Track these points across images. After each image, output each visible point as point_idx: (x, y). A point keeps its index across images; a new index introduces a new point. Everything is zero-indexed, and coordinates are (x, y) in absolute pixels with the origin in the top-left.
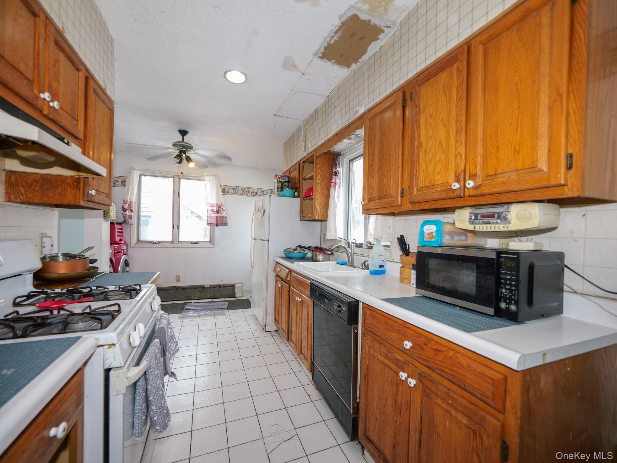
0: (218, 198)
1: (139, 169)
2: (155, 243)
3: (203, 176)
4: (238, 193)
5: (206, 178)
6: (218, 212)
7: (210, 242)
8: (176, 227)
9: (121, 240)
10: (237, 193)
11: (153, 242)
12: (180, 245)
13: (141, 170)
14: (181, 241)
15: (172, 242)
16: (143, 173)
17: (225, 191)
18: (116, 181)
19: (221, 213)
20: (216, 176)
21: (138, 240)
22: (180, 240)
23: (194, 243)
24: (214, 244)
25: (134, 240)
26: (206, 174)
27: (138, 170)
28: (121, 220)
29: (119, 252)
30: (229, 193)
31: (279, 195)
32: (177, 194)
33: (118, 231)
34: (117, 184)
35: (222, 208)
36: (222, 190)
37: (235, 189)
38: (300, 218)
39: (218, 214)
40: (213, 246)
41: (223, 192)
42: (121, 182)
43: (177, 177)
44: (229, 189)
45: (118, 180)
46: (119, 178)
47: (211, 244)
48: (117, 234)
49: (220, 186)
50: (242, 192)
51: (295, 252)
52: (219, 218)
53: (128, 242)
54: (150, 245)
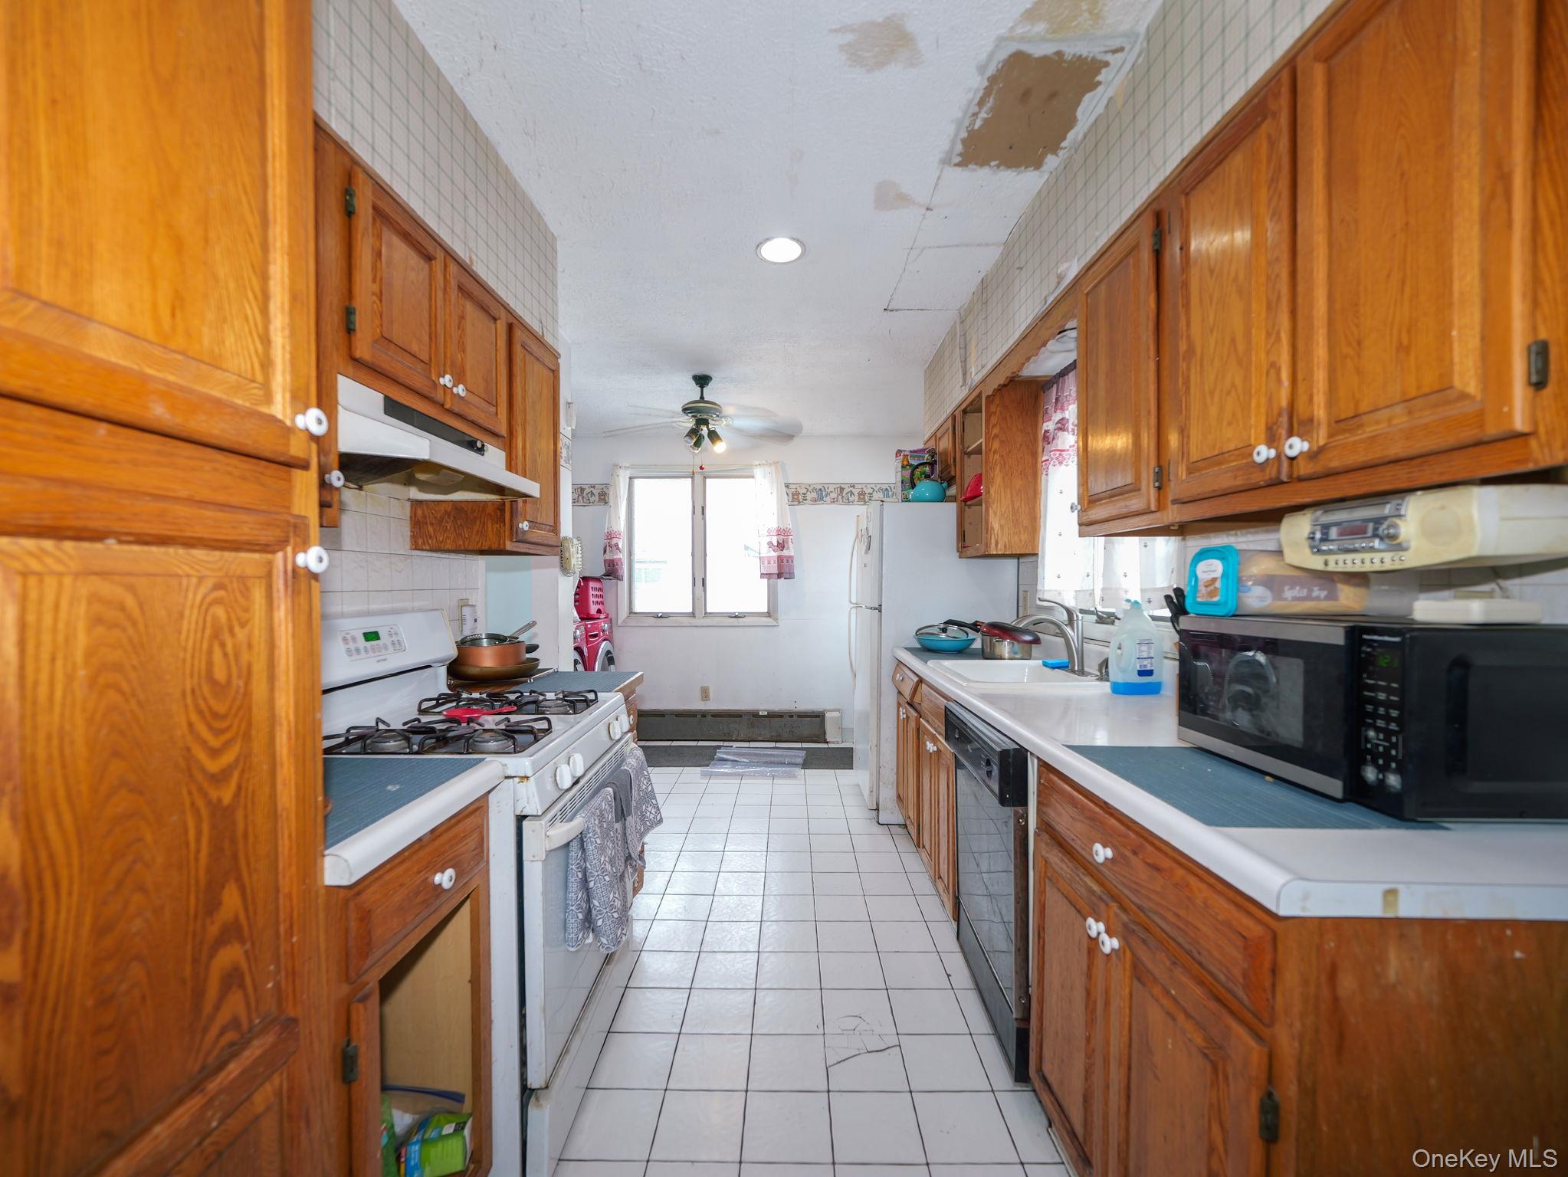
0: (781, 516)
1: (628, 465)
2: (661, 617)
3: (751, 467)
4: (828, 499)
5: (758, 472)
6: (781, 546)
7: (769, 614)
8: (699, 583)
9: (599, 611)
10: (824, 499)
11: (656, 616)
12: (708, 621)
13: (632, 467)
14: (710, 613)
15: (693, 615)
16: (635, 474)
17: (796, 496)
18: (589, 495)
19: (788, 548)
20: (779, 466)
21: (631, 612)
22: (709, 610)
23: (736, 617)
24: (776, 620)
25: (623, 613)
26: (757, 463)
27: (626, 468)
28: (599, 571)
29: (595, 636)
30: (806, 500)
31: (906, 500)
32: (699, 511)
33: (593, 592)
34: (592, 499)
35: (791, 537)
36: (791, 495)
37: (820, 490)
38: (958, 551)
39: (782, 550)
40: (775, 623)
41: (793, 499)
42: (597, 496)
43: (699, 476)
44: (808, 490)
45: (594, 491)
46: (594, 487)
47: (770, 620)
48: (592, 599)
49: (787, 486)
50: (836, 495)
51: (943, 636)
52: (785, 561)
53: (612, 616)
54: (653, 621)
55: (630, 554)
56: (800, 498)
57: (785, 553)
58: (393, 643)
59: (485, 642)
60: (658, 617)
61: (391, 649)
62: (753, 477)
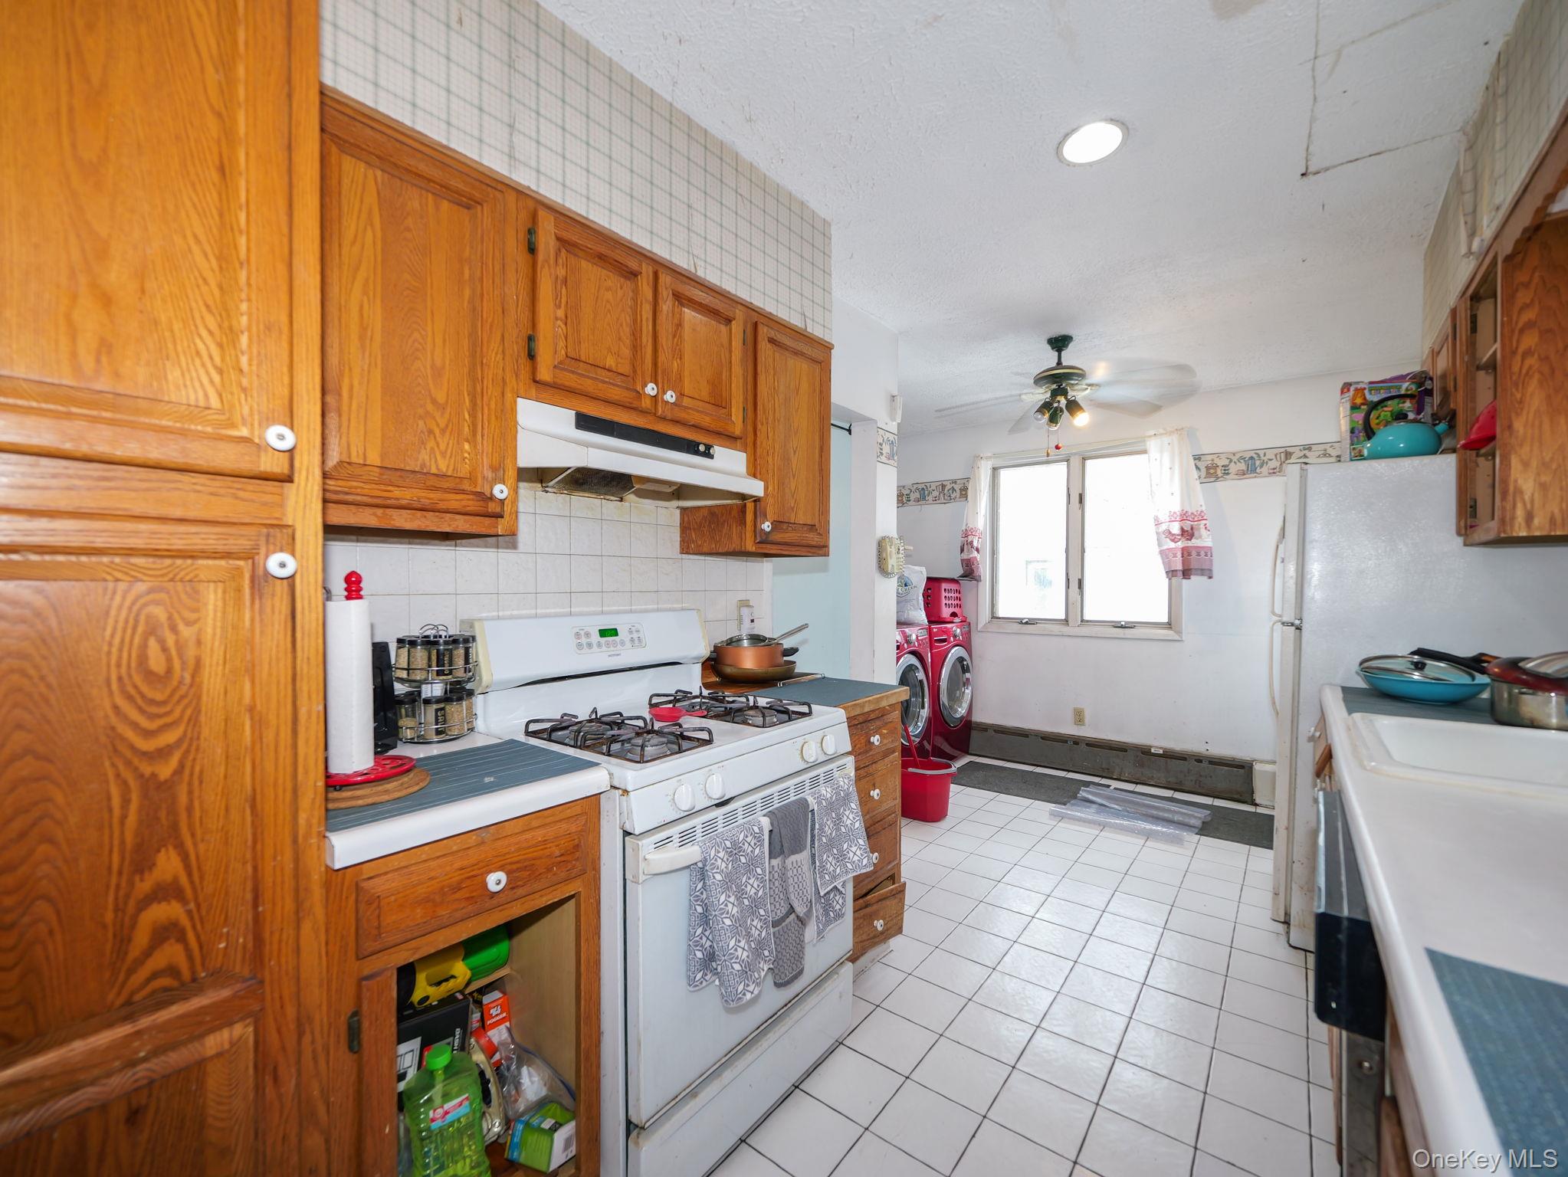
0: (1187, 492)
1: (990, 455)
2: (1026, 623)
3: (1143, 440)
4: (1265, 470)
5: (1153, 445)
6: (1188, 534)
7: (1169, 625)
8: (1074, 585)
9: (954, 615)
10: (1258, 470)
11: (1021, 622)
12: (1085, 630)
13: (995, 456)
14: (1088, 621)
15: (1066, 621)
16: (998, 463)
17: (1212, 470)
18: (951, 491)
19: (1200, 537)
20: (1186, 433)
21: (994, 617)
22: (1087, 617)
23: (1122, 627)
24: (1179, 633)
25: (984, 616)
26: (1152, 432)
27: (988, 458)
28: (956, 572)
29: (944, 640)
30: (1228, 474)
31: (1360, 457)
32: (1077, 499)
33: (947, 594)
34: (953, 496)
35: (1204, 522)
36: (1204, 470)
37: (1252, 458)
38: (1459, 534)
39: (1190, 540)
40: (1177, 637)
41: (1209, 475)
42: (958, 491)
43: (1077, 461)
44: (1231, 461)
45: (956, 487)
46: (955, 483)
47: (1171, 632)
48: (944, 601)
49: (1197, 458)
50: (1278, 464)
51: (1416, 676)
52: (1194, 553)
53: (971, 619)
54: (1016, 627)
55: (994, 553)
56: (1219, 473)
57: (1194, 542)
58: (632, 640)
59: (745, 643)
60: (1021, 623)
61: (628, 644)
62: (1145, 452)
